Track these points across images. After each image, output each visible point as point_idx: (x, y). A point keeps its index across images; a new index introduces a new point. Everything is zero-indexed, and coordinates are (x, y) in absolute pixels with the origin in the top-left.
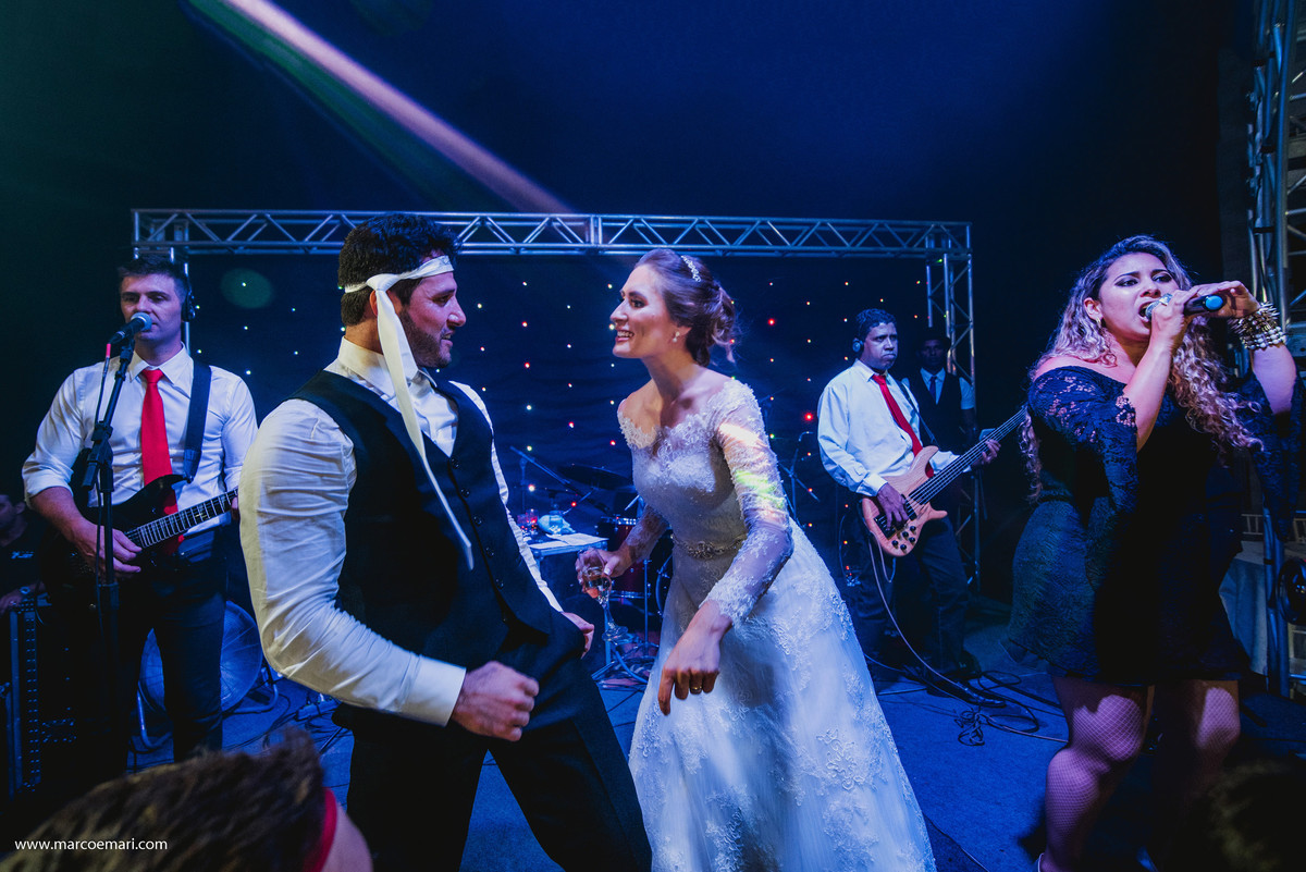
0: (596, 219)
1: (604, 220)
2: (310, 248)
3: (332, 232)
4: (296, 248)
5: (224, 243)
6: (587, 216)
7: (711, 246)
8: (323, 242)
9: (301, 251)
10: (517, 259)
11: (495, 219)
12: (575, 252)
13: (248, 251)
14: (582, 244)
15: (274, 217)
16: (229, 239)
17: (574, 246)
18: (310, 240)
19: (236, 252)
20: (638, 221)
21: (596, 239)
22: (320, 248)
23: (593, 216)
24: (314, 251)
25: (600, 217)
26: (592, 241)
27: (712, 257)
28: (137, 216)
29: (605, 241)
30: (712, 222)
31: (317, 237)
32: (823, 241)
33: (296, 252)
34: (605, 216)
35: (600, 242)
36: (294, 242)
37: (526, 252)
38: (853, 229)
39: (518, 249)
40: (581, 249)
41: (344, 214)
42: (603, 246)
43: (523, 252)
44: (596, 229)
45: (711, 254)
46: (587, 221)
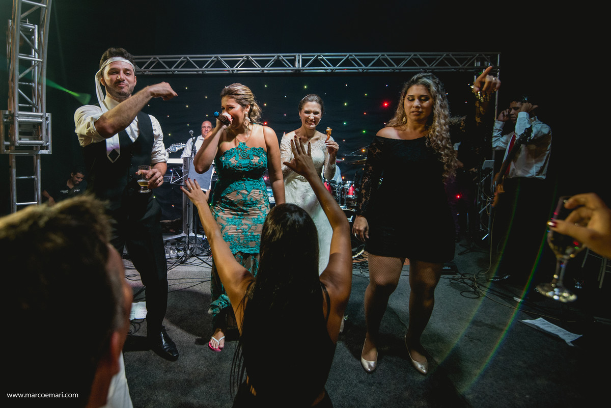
0: (299, 55)
1: (303, 56)
2: (174, 71)
3: (183, 64)
4: (169, 71)
5: (141, 70)
6: (295, 54)
7: (357, 67)
8: (179, 69)
9: (171, 73)
10: (262, 75)
11: (252, 57)
12: (290, 71)
13: (150, 73)
14: (292, 68)
15: (160, 58)
16: (143, 68)
17: (289, 69)
18: (174, 68)
19: (145, 73)
20: (320, 56)
21: (298, 65)
22: (178, 71)
23: (298, 54)
24: (176, 72)
25: (301, 55)
26: (297, 66)
27: (356, 72)
29: (303, 66)
30: (356, 56)
31: (177, 67)
32: (417, 64)
33: (169, 73)
34: (303, 54)
35: (301, 66)
36: (168, 69)
37: (267, 72)
38: (434, 57)
39: (263, 70)
40: (292, 70)
41: (188, 56)
42: (302, 68)
43: (265, 72)
44: (299, 61)
45: (356, 71)
46: (295, 56)
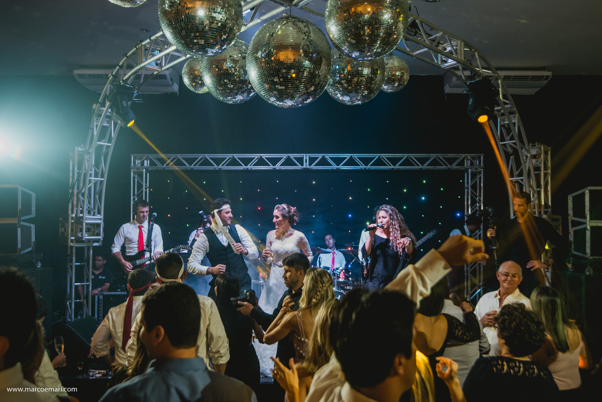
0: (306, 156)
1: (309, 156)
3: (202, 161)
9: (190, 169)
10: (274, 171)
15: (181, 156)
16: (165, 166)
17: (298, 167)
18: (194, 165)
19: (166, 169)
24: (195, 169)
26: (305, 165)
28: (132, 157)
29: (310, 165)
35: (308, 165)
36: (188, 166)
39: (274, 168)
40: (301, 168)
41: (206, 155)
43: (277, 169)
44: (306, 160)
45: (359, 169)
46: (303, 156)
